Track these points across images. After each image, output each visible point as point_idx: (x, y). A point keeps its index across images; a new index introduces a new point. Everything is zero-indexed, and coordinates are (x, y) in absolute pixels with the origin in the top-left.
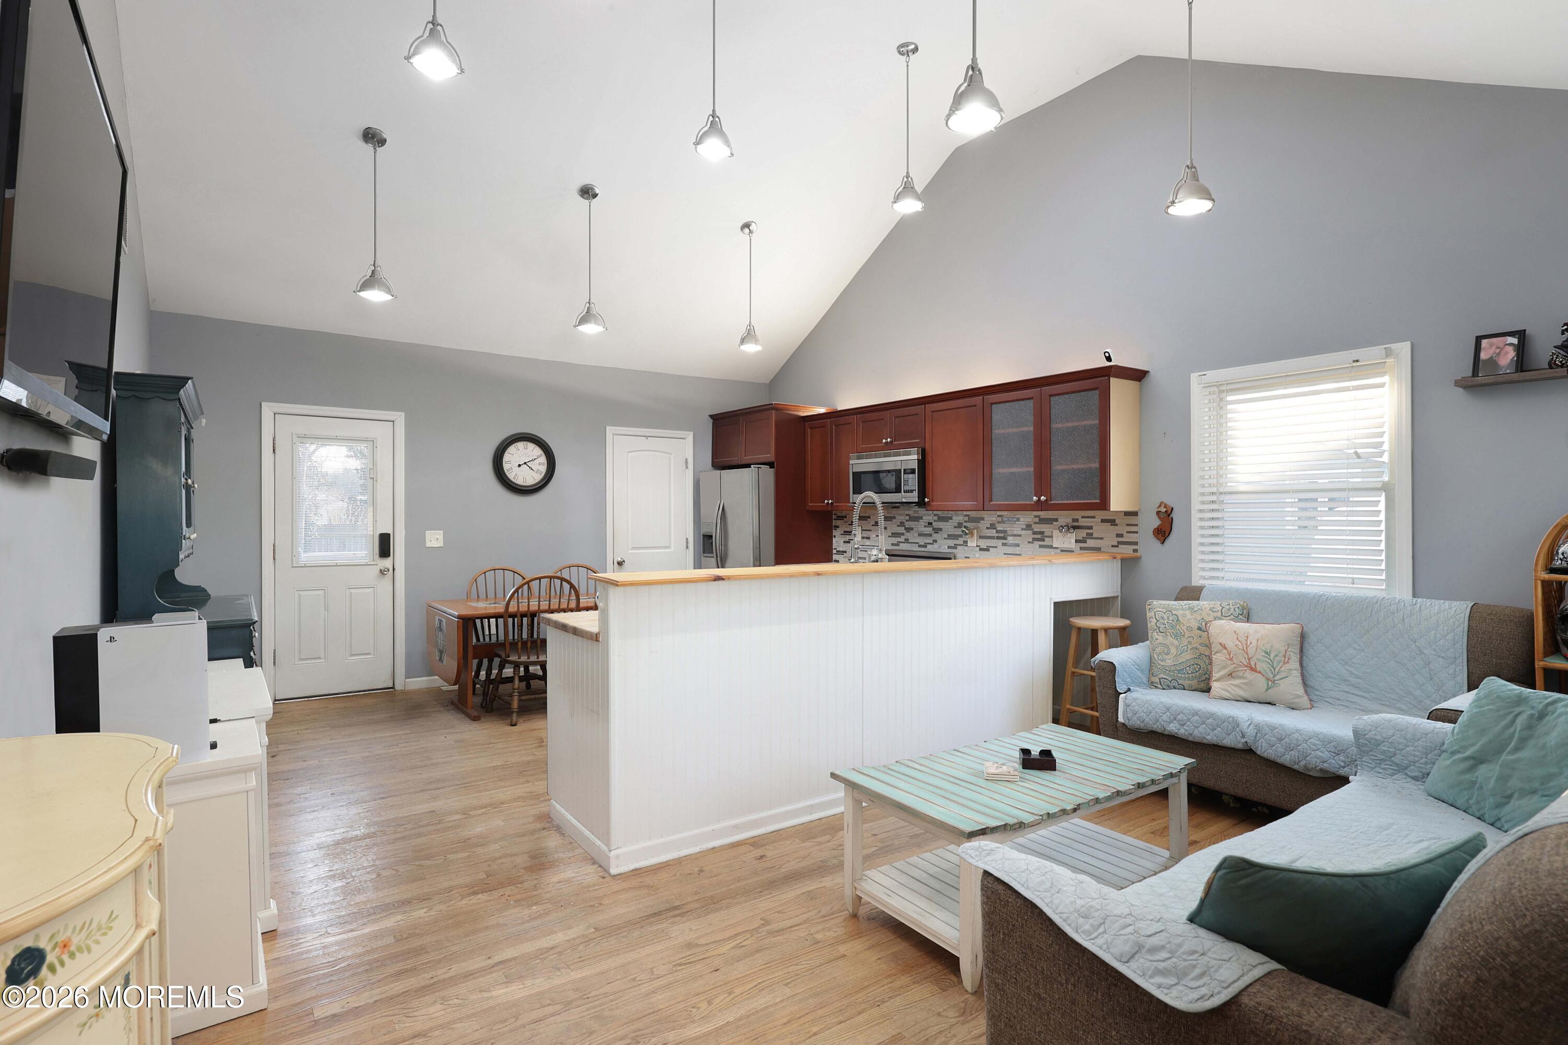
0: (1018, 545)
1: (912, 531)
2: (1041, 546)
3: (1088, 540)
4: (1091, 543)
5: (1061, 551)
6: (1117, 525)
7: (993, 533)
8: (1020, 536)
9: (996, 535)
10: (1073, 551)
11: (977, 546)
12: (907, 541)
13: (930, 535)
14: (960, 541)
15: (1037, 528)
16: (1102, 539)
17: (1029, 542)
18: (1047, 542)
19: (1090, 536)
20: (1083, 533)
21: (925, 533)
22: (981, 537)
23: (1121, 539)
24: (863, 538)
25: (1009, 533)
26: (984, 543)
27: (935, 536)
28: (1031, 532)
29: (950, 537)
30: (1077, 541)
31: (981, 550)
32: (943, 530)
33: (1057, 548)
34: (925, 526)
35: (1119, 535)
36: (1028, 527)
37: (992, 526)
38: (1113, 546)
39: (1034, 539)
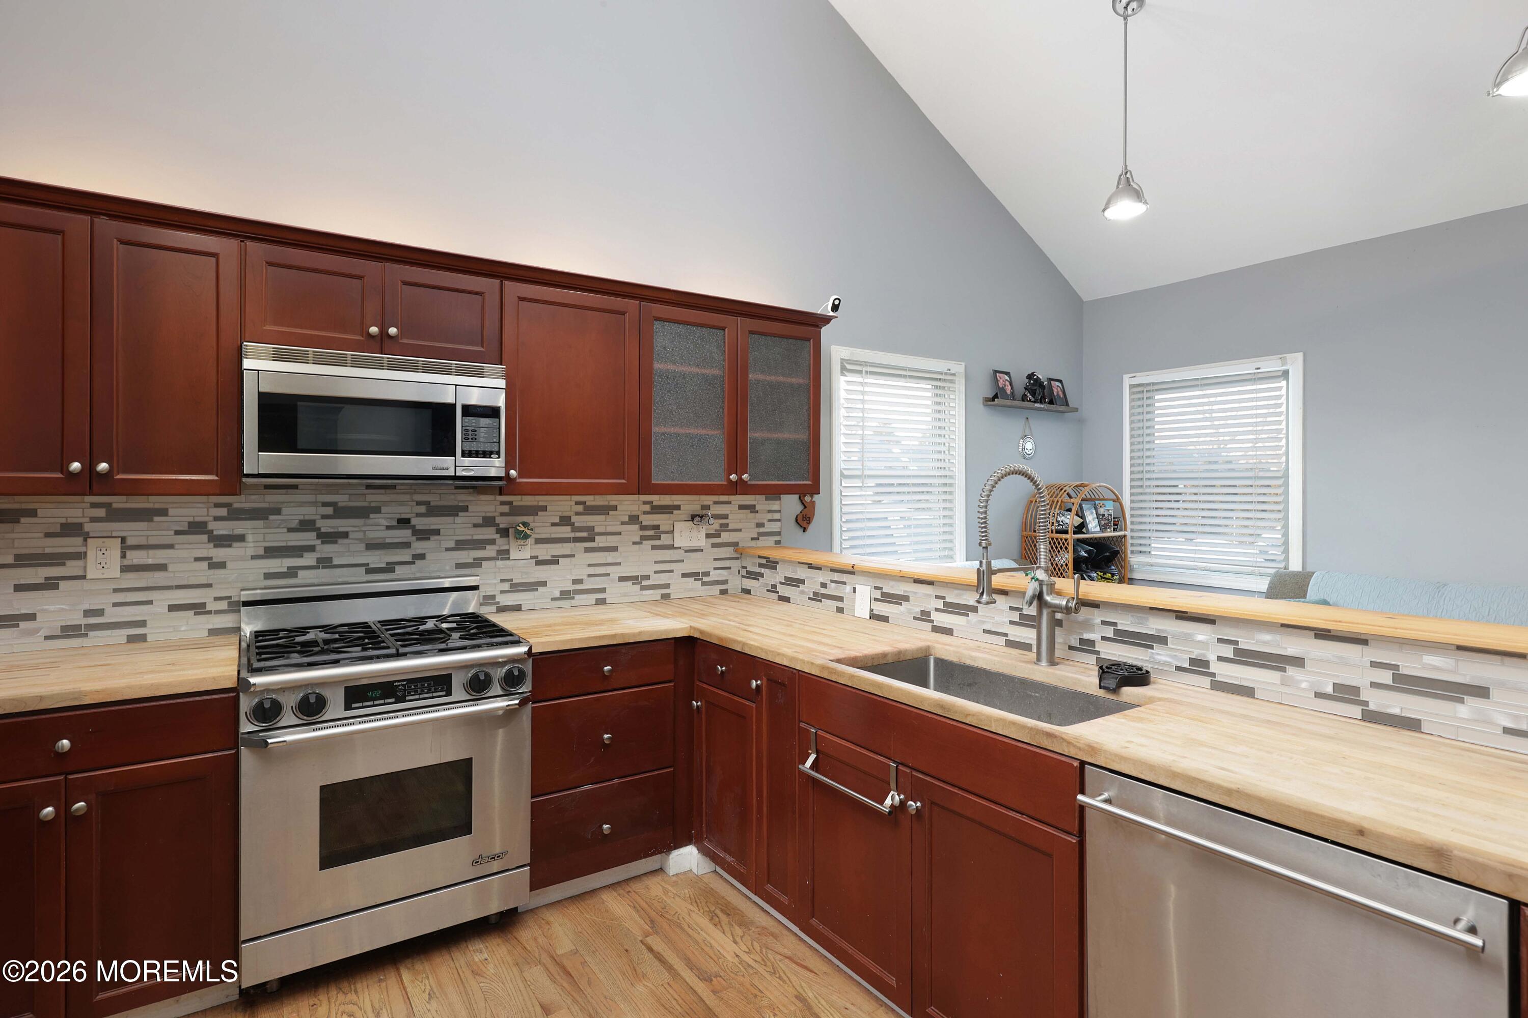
0: (615, 549)
1: (346, 541)
2: (654, 548)
3: (722, 534)
4: (725, 537)
5: (686, 551)
6: (757, 512)
7: (565, 531)
8: (620, 534)
9: (572, 535)
10: (702, 550)
11: (532, 557)
12: (325, 563)
13: (407, 545)
14: (490, 551)
15: (647, 520)
16: (740, 530)
17: (634, 543)
18: (665, 539)
19: (725, 527)
20: (716, 524)
21: (388, 541)
22: (539, 541)
23: (762, 530)
24: (125, 569)
25: (597, 530)
26: (545, 552)
27: (419, 547)
28: (637, 527)
29: (461, 545)
30: (708, 536)
31: (539, 563)
32: (442, 532)
33: (680, 548)
34: (388, 528)
35: (760, 525)
36: (633, 519)
37: (565, 521)
38: (753, 539)
39: (643, 538)
